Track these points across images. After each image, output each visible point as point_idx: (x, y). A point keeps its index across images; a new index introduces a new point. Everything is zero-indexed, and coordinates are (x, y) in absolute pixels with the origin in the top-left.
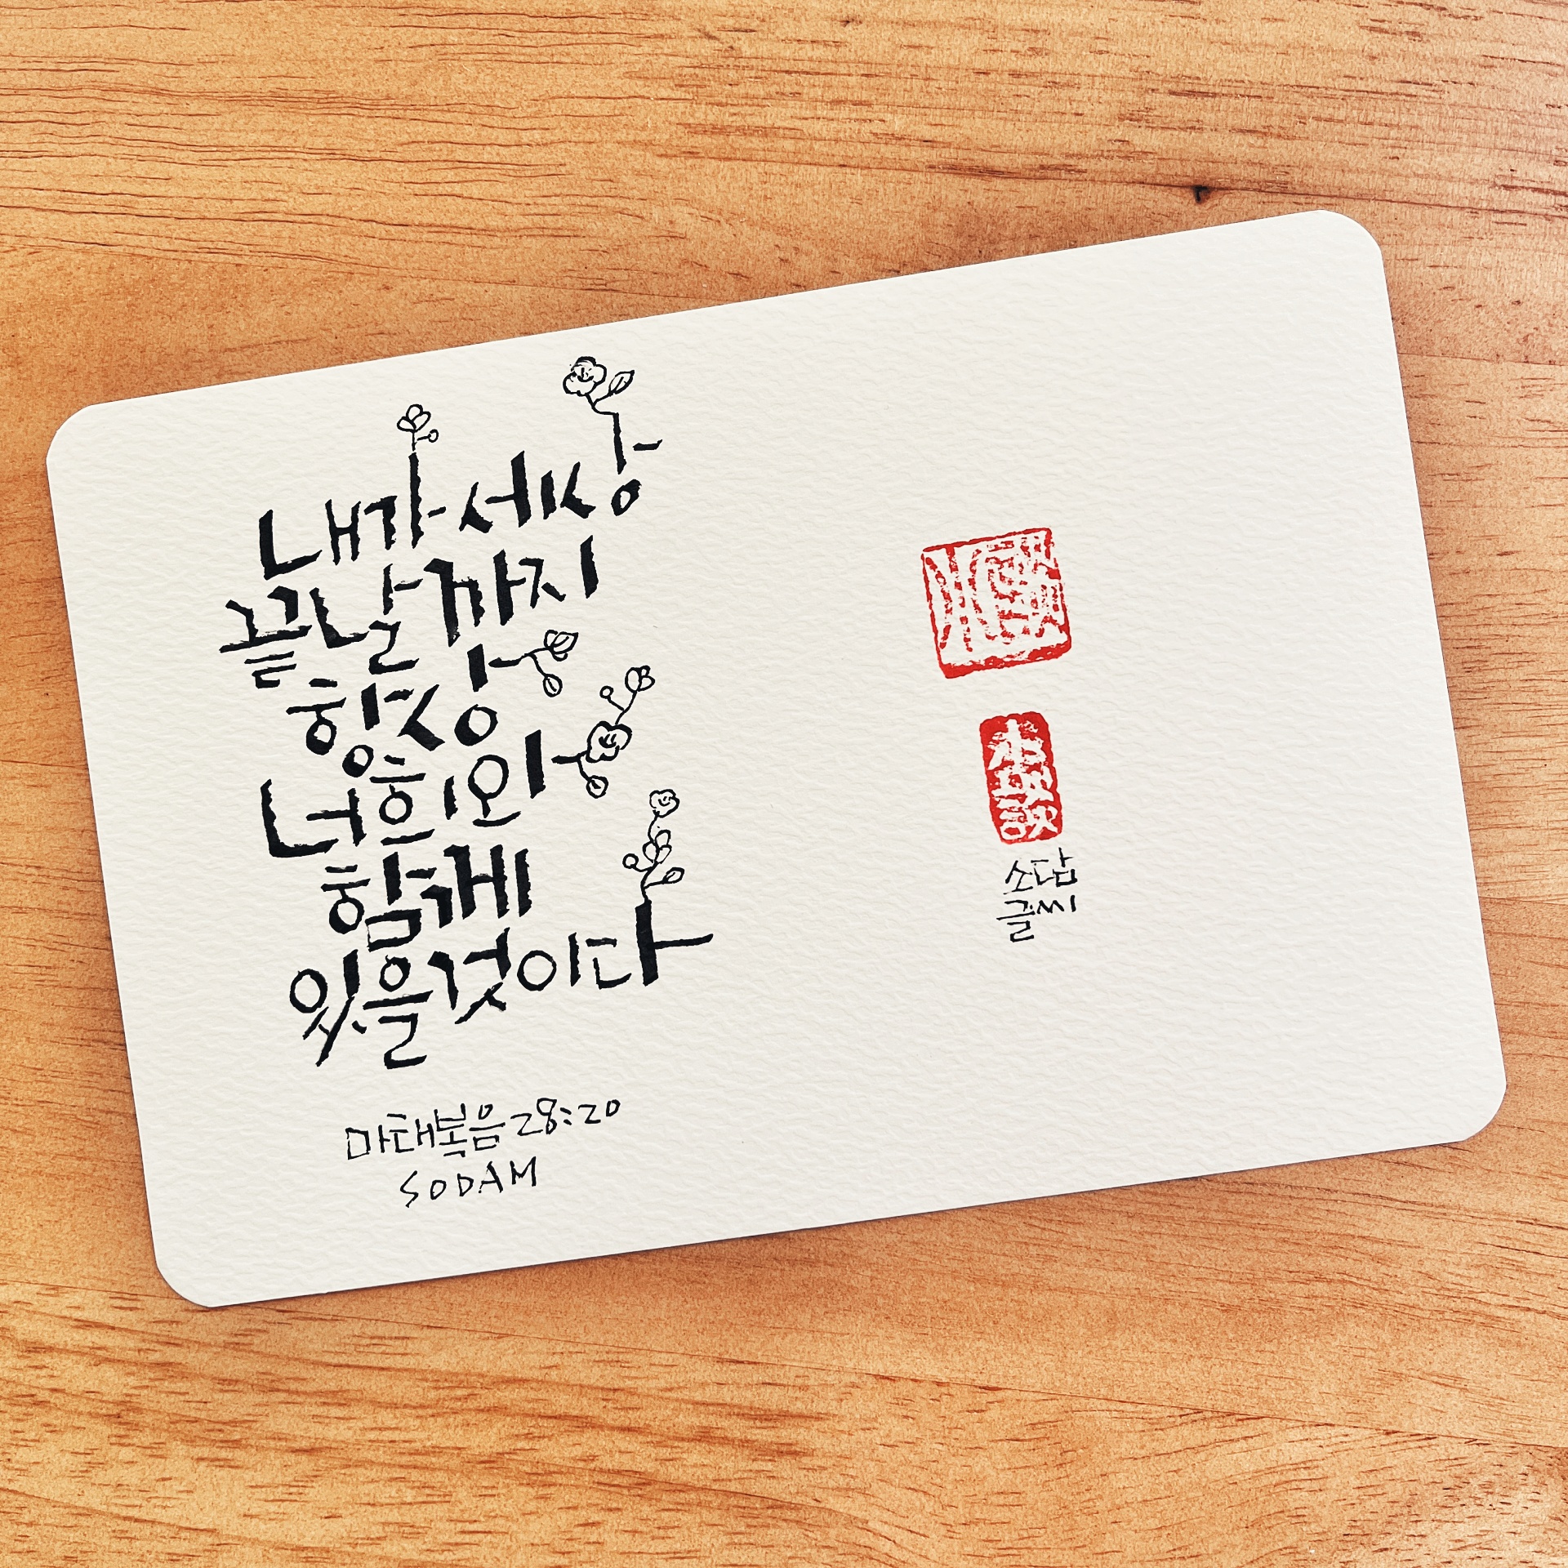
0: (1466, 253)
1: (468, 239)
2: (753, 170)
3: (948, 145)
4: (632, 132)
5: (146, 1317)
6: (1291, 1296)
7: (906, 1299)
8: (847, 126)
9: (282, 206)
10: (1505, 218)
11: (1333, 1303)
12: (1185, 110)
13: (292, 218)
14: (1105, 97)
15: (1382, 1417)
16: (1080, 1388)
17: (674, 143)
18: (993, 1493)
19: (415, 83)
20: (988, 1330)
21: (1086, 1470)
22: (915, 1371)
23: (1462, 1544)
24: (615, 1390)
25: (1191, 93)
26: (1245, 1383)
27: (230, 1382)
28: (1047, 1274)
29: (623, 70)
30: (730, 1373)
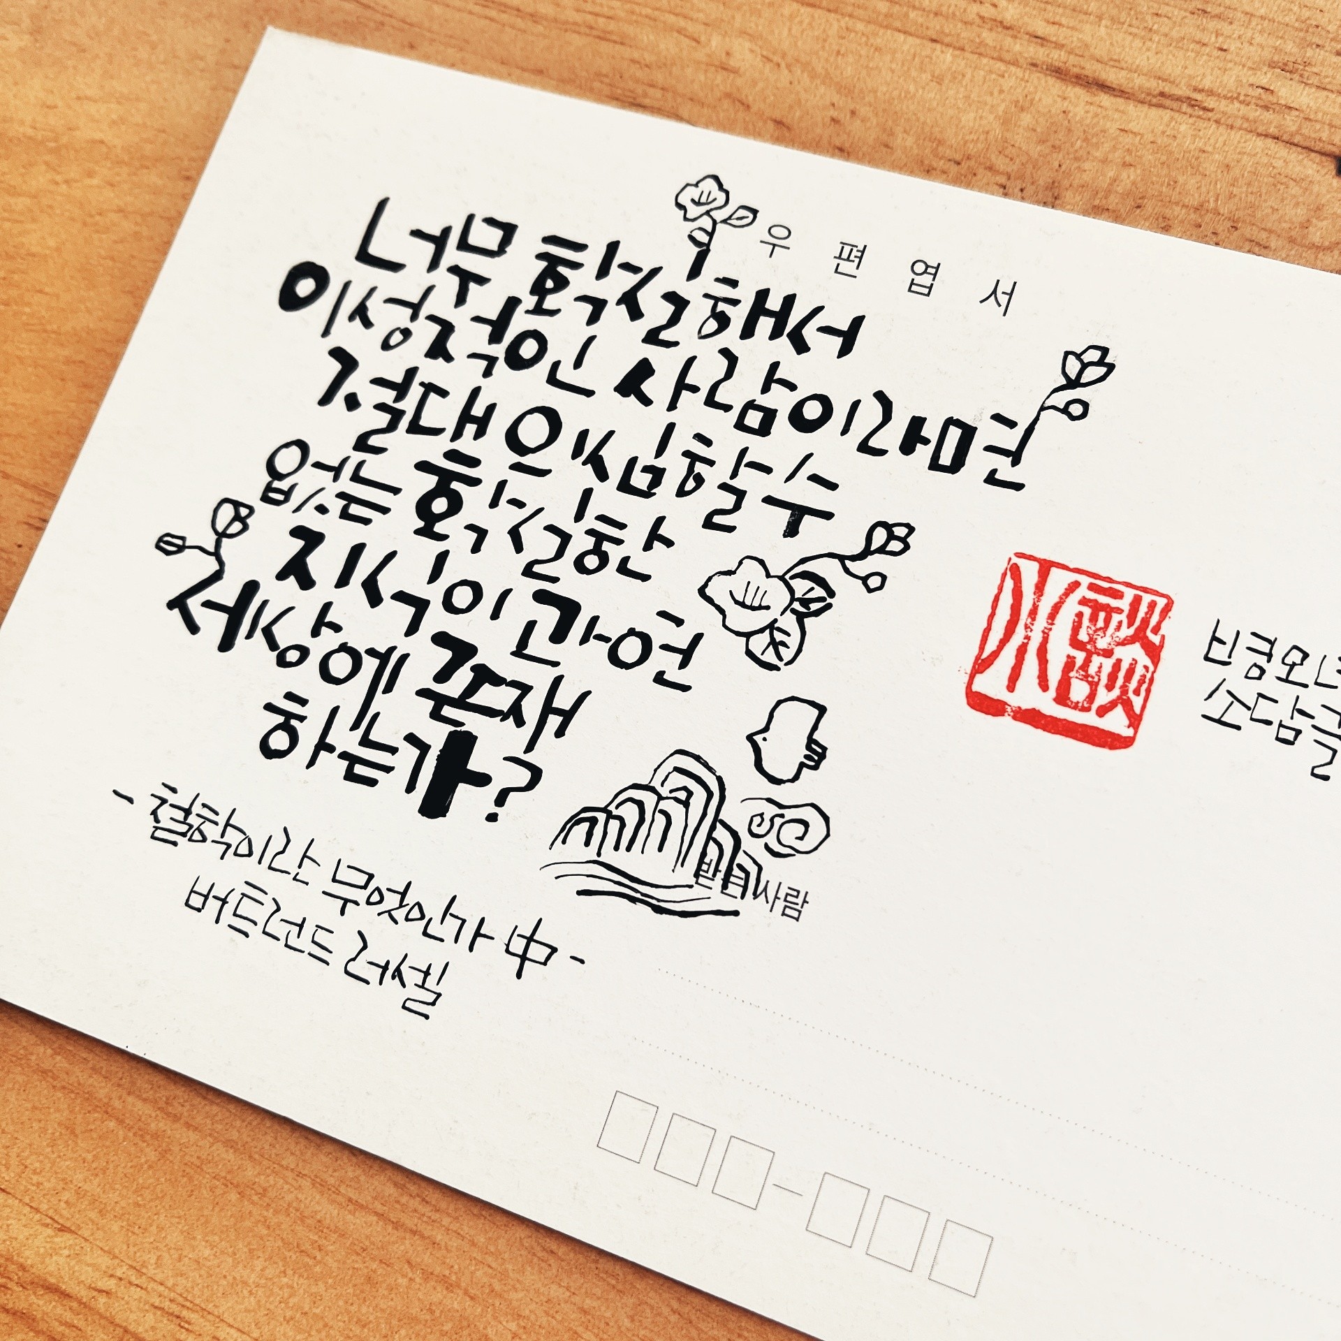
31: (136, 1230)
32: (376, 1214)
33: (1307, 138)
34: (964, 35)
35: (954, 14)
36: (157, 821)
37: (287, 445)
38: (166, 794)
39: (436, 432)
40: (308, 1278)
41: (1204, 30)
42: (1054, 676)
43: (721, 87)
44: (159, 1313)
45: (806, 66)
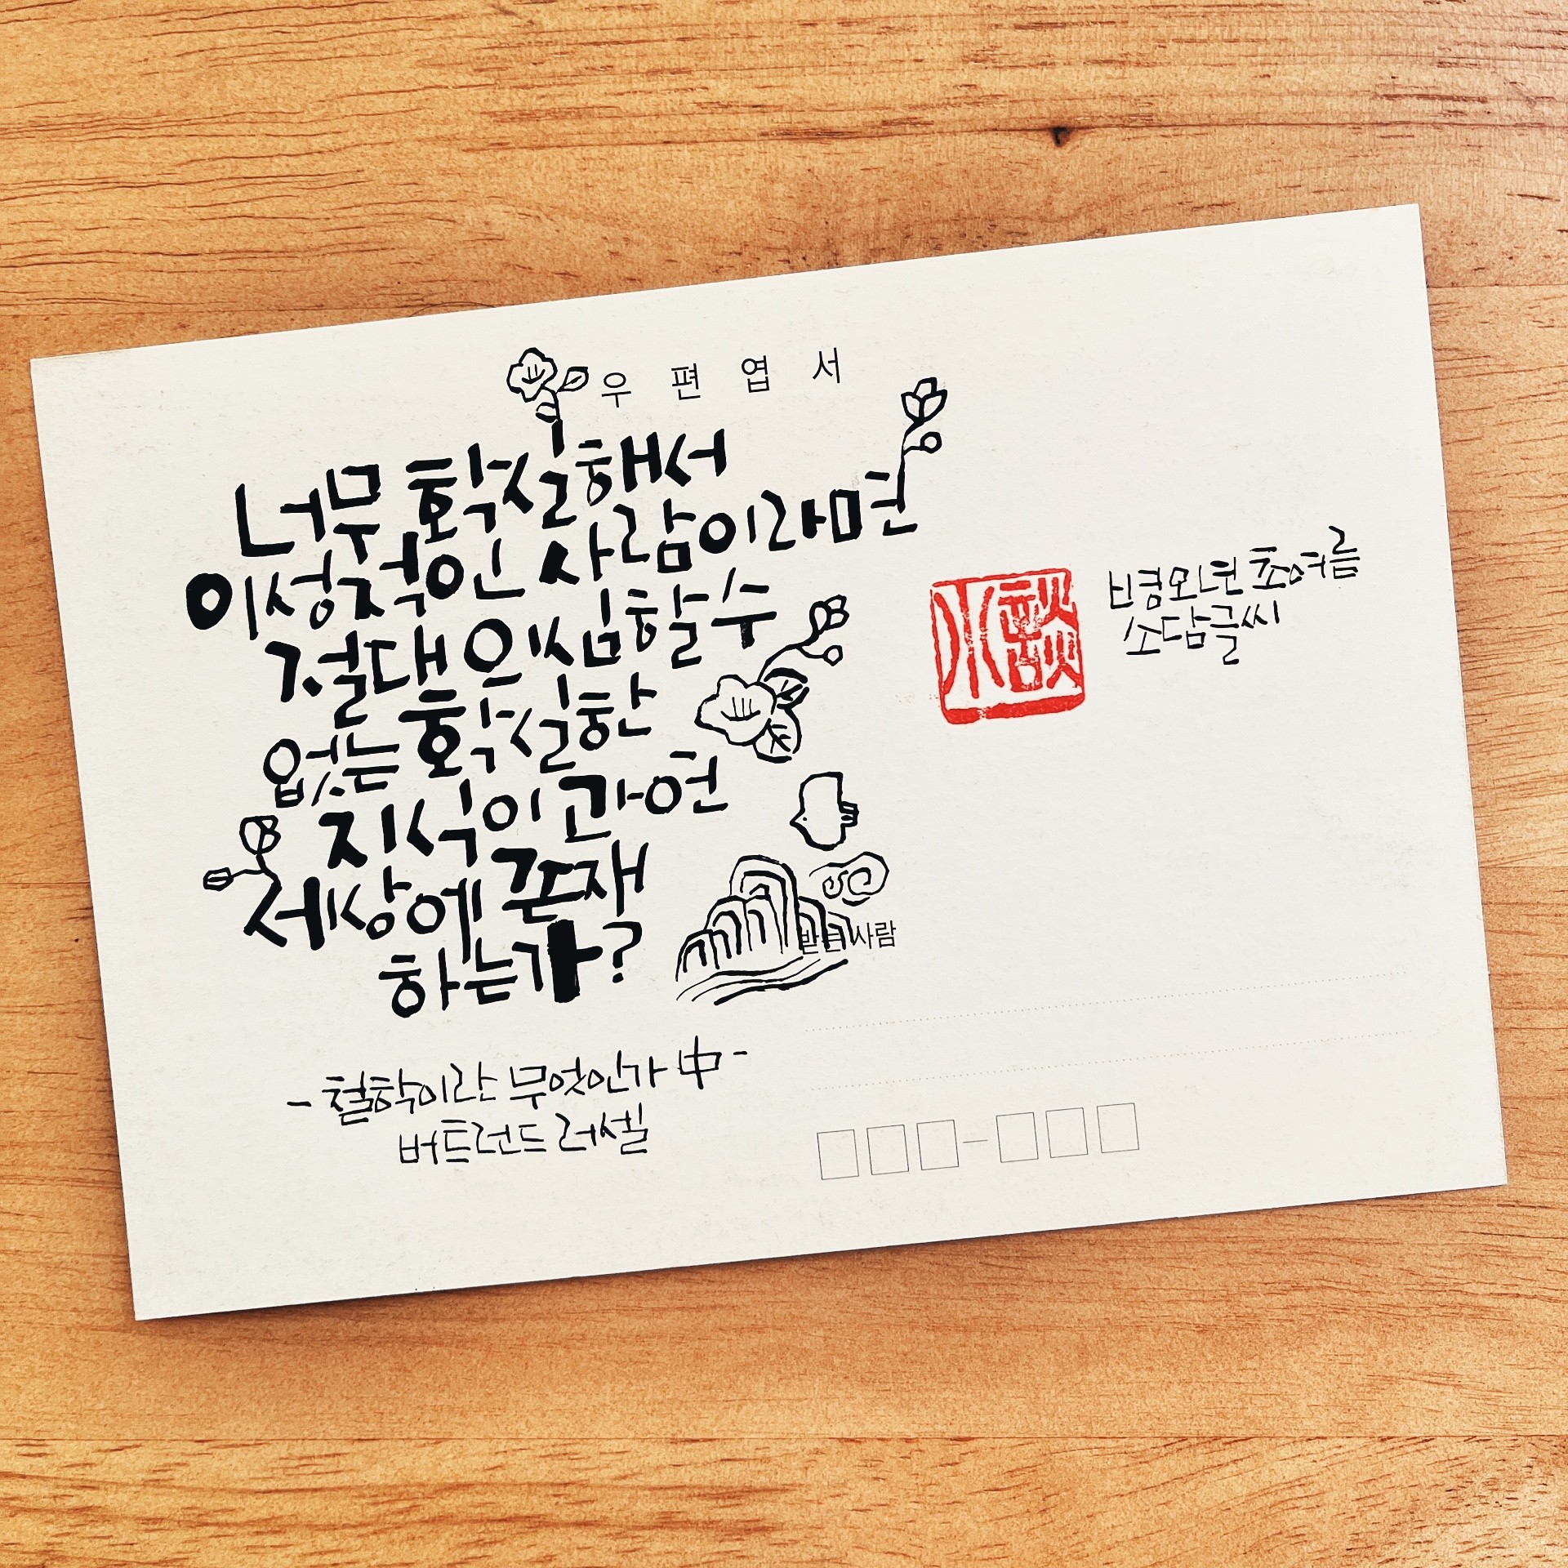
0: (1352, 174)
1: (267, 263)
2: (570, 157)
3: (779, 108)
4: (432, 127)
5: (57, 1462)
6: (1268, 1308)
7: (863, 1356)
8: (667, 98)
9: (56, 247)
10: (1390, 131)
11: (1313, 1311)
12: (1032, 44)
13: (69, 258)
14: (945, 38)
15: (1375, 1425)
16: (1056, 1428)
17: (481, 134)
18: (976, 1548)
19: (187, 95)
20: (953, 1380)
21: (1070, 1513)
22: (881, 1429)
23: (1471, 1546)
24: (566, 1484)
25: (1039, 26)
26: (1229, 1405)
27: (155, 1520)
28: (1010, 1313)
29: (415, 58)
30: (684, 1453)
31: (498, 1412)
32: (678, 1308)
33: (1019, 120)
34: (691, 127)
35: (673, 109)
36: (340, 1109)
37: (275, 749)
38: (335, 1085)
39: (403, 681)
40: (650, 1378)
41: (895, 47)
42: (1004, 671)
43: (497, 259)
44: (548, 1459)
45: (563, 210)
